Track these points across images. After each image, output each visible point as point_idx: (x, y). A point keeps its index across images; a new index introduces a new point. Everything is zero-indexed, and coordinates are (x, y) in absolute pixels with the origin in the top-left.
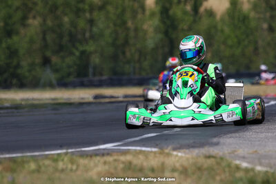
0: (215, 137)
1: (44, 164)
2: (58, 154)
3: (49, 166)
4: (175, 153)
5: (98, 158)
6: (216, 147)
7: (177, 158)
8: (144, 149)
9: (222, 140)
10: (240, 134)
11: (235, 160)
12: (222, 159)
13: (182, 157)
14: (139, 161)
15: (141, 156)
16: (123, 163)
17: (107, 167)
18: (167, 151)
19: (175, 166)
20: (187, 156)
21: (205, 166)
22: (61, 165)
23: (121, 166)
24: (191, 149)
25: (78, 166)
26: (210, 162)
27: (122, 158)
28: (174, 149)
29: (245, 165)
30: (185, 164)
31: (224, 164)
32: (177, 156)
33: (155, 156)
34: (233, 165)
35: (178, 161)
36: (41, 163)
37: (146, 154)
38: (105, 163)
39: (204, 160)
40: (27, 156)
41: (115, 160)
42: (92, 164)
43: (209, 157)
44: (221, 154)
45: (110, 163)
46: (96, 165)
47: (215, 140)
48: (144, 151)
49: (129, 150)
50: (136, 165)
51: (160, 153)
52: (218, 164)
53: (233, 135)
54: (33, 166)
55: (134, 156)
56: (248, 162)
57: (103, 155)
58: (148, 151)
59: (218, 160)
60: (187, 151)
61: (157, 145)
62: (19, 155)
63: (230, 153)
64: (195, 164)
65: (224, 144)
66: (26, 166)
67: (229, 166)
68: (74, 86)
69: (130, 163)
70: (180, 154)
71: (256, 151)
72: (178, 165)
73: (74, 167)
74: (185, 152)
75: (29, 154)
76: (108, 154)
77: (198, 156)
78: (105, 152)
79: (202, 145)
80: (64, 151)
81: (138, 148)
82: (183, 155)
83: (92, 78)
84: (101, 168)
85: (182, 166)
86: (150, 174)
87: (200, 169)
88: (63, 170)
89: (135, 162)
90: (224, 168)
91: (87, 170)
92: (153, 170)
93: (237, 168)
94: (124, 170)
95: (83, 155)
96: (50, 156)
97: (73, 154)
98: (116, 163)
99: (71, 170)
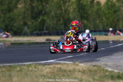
0: (98, 58)
1: (23, 68)
2: (30, 64)
3: (25, 69)
4: (80, 64)
5: (47, 66)
6: (98, 62)
7: (81, 66)
8: (66, 62)
9: (101, 59)
10: (109, 57)
11: (106, 67)
12: (100, 66)
13: (83, 66)
14: (64, 67)
15: (65, 65)
16: (57, 68)
17: (50, 70)
18: (76, 63)
19: (80, 70)
20: (85, 65)
21: (93, 70)
22: (30, 69)
23: (56, 69)
24: (87, 63)
25: (38, 69)
26: (95, 68)
27: (58, 66)
28: (80, 63)
29: (110, 69)
30: (84, 69)
31: (101, 69)
33: (71, 66)
34: (105, 69)
35: (81, 68)
36: (22, 68)
37: (68, 65)
38: (50, 68)
39: (92, 67)
40: (16, 65)
41: (54, 67)
42: (44, 68)
43: (94, 66)
44: (100, 65)
45: (52, 68)
46: (46, 69)
47: (98, 59)
48: (67, 63)
50: (63, 69)
51: (74, 64)
52: (98, 69)
53: (106, 57)
54: (18, 69)
55: (62, 65)
56: (112, 69)
57: (49, 64)
58: (68, 63)
59: (99, 67)
60: (85, 63)
61: (73, 61)
62: (12, 64)
63: (104, 65)
64: (88, 69)
65: (102, 61)
66: (16, 69)
67: (103, 70)
68: (38, 35)
69: (60, 68)
70: (82, 65)
71: (115, 64)
72: (81, 69)
73: (36, 70)
75: (17, 64)
77: (90, 65)
78: (50, 63)
79: (92, 61)
80: (32, 63)
81: (64, 62)
82: (84, 65)
83: (45, 31)
84: (48, 70)
85: (83, 69)
86: (69, 73)
87: (90, 71)
88: (31, 71)
89: (63, 67)
90: (101, 71)
91: (42, 71)
92: (70, 71)
93: (107, 71)
94: (57, 71)
95: (40, 64)
96: (26, 65)
97: (36, 64)
98: (54, 68)
99: (35, 71)
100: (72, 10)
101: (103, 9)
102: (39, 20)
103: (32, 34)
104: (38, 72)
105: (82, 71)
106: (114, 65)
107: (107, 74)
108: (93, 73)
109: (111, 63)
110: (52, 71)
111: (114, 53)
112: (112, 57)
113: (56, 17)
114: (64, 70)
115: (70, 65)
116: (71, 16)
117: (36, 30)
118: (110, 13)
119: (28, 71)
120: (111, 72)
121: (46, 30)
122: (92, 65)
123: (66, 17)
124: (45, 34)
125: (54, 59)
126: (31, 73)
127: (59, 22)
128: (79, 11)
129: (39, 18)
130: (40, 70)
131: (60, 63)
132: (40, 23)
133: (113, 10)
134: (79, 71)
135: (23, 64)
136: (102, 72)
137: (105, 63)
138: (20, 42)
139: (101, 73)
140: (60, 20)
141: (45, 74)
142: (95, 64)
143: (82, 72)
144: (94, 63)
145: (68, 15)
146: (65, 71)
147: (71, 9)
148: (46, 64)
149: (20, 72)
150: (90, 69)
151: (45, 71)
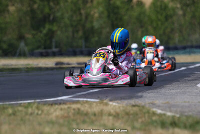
0: (140, 92)
1: (18, 110)
2: (29, 103)
3: (21, 111)
4: (111, 103)
5: (57, 106)
6: (140, 99)
7: (112, 107)
8: (89, 100)
9: (144, 94)
10: (159, 90)
11: (153, 108)
12: (143, 107)
13: (115, 106)
14: (85, 108)
15: (86, 105)
16: (74, 109)
17: (62, 112)
18: (105, 101)
19: (110, 112)
20: (119, 105)
21: (132, 112)
22: (30, 110)
23: (72, 111)
24: (122, 101)
25: (42, 111)
26: (136, 109)
27: (74, 106)
28: (111, 100)
29: (159, 111)
30: (118, 110)
31: (144, 111)
32: (112, 105)
33: (97, 105)
34: (151, 112)
35: (113, 109)
36: (16, 109)
37: (90, 104)
38: (61, 109)
39: (131, 108)
41: (69, 108)
42: (52, 110)
43: (134, 106)
44: (143, 104)
45: (65, 109)
46: (55, 111)
47: (140, 94)
48: (89, 101)
49: (78, 100)
50: (83, 111)
51: (100, 103)
52: (140, 110)
53: (153, 91)
55: (82, 105)
56: (162, 110)
57: (60, 104)
59: (141, 108)
60: (119, 102)
61: (99, 97)
63: (149, 104)
64: (124, 110)
65: (146, 97)
67: (148, 112)
68: (42, 55)
69: (79, 109)
70: (114, 104)
71: (168, 102)
72: (112, 111)
73: (40, 112)
74: (118, 103)
75: (7, 103)
76: (64, 103)
77: (127, 105)
78: (62, 102)
79: (131, 98)
80: (33, 101)
81: (85, 99)
82: (117, 104)
83: (54, 50)
84: (58, 113)
85: (115, 112)
86: (93, 117)
87: (127, 114)
88: (31, 114)
89: (82, 109)
90: (145, 113)
91: (48, 114)
92: (95, 115)
93: (154, 114)
94: (74, 115)
95: (45, 103)
96: (22, 104)
97: (39, 103)
98: (69, 110)
99: (37, 114)
100: (97, 15)
101: (148, 12)
102: (45, 31)
103: (32, 54)
104: (43, 116)
105: (114, 114)
106: (165, 104)
107: (154, 118)
108: (131, 117)
109: (161, 101)
110: (66, 114)
111: (166, 84)
112: (163, 91)
113: (72, 26)
114: (85, 112)
115: (95, 104)
116: (96, 25)
117: (39, 47)
118: (159, 20)
119: (26, 114)
120: (160, 115)
121: (56, 47)
122: (130, 104)
123: (88, 25)
124: (54, 55)
125: (68, 95)
126: (31, 118)
127: (76, 35)
128: (109, 16)
129: (44, 27)
130: (45, 112)
131: (78, 102)
132: (46, 35)
133: (164, 14)
134: (110, 114)
135: (18, 102)
136: (147, 115)
137: (151, 101)
138: (13, 67)
139: (145, 116)
140: (77, 31)
141: (54, 119)
142: (135, 102)
143: (115, 116)
144: (132, 102)
145: (92, 22)
146: (87, 114)
147: (95, 13)
148: (55, 103)
149: (12, 117)
150: (128, 111)
151: (54, 114)
